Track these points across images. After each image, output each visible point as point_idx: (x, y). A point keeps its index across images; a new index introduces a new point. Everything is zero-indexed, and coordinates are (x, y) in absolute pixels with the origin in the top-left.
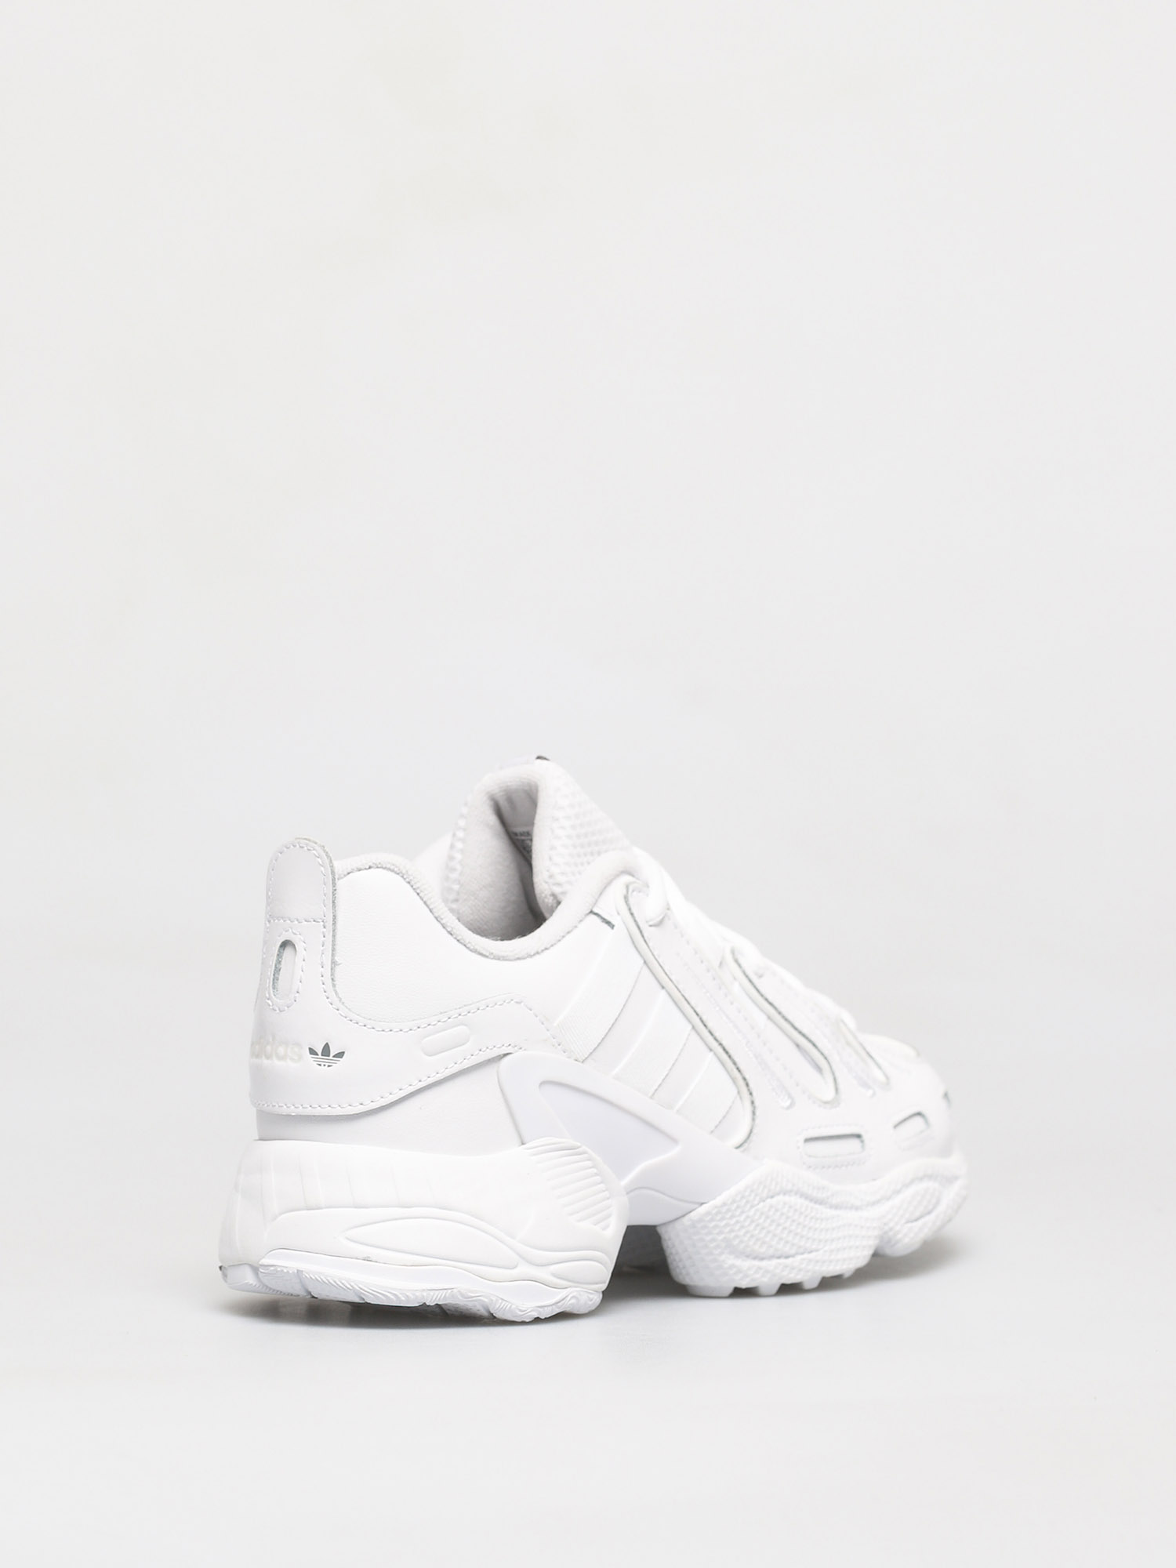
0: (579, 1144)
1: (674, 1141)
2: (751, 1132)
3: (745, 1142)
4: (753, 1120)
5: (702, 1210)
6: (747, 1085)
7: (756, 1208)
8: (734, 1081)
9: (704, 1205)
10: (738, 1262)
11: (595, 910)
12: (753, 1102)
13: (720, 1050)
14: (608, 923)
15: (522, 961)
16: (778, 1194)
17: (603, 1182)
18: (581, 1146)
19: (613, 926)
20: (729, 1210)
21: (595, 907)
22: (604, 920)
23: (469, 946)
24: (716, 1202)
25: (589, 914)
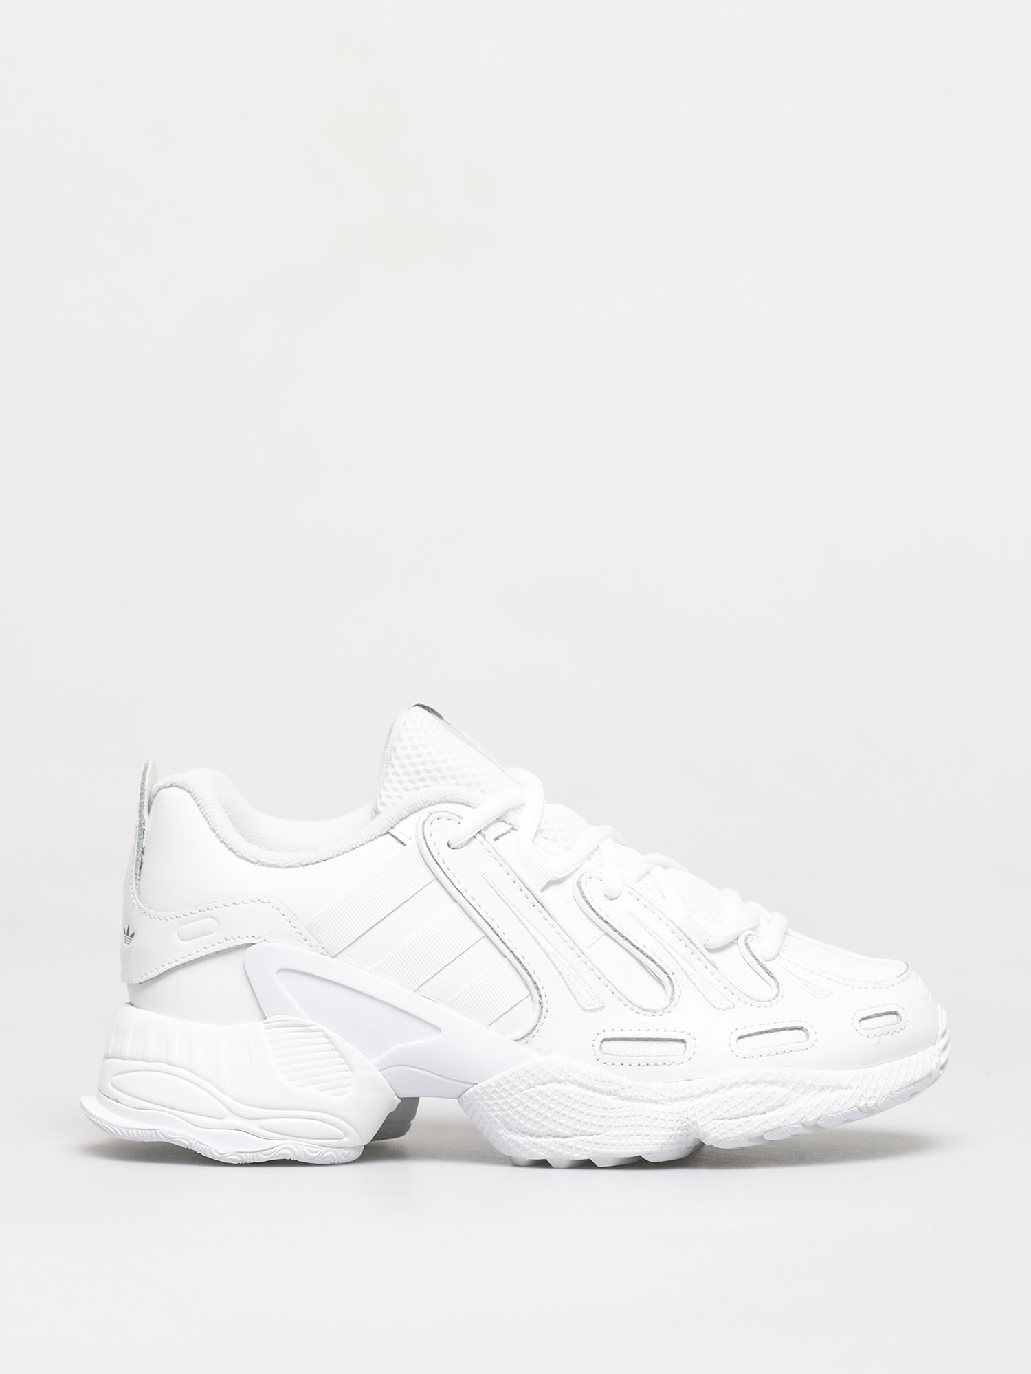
0: (314, 1023)
1: (439, 1030)
2: (535, 1028)
3: (527, 1035)
4: (539, 1018)
5: (472, 1090)
6: (537, 987)
7: (523, 1092)
8: (526, 985)
9: (475, 1086)
10: (515, 1137)
11: (392, 831)
12: (541, 1004)
13: (510, 956)
14: (403, 843)
15: (292, 870)
16: (549, 1082)
17: (342, 1057)
18: (315, 1025)
19: (405, 845)
20: (495, 1092)
21: (392, 829)
22: (399, 841)
23: (238, 853)
24: (483, 1084)
25: (385, 834)
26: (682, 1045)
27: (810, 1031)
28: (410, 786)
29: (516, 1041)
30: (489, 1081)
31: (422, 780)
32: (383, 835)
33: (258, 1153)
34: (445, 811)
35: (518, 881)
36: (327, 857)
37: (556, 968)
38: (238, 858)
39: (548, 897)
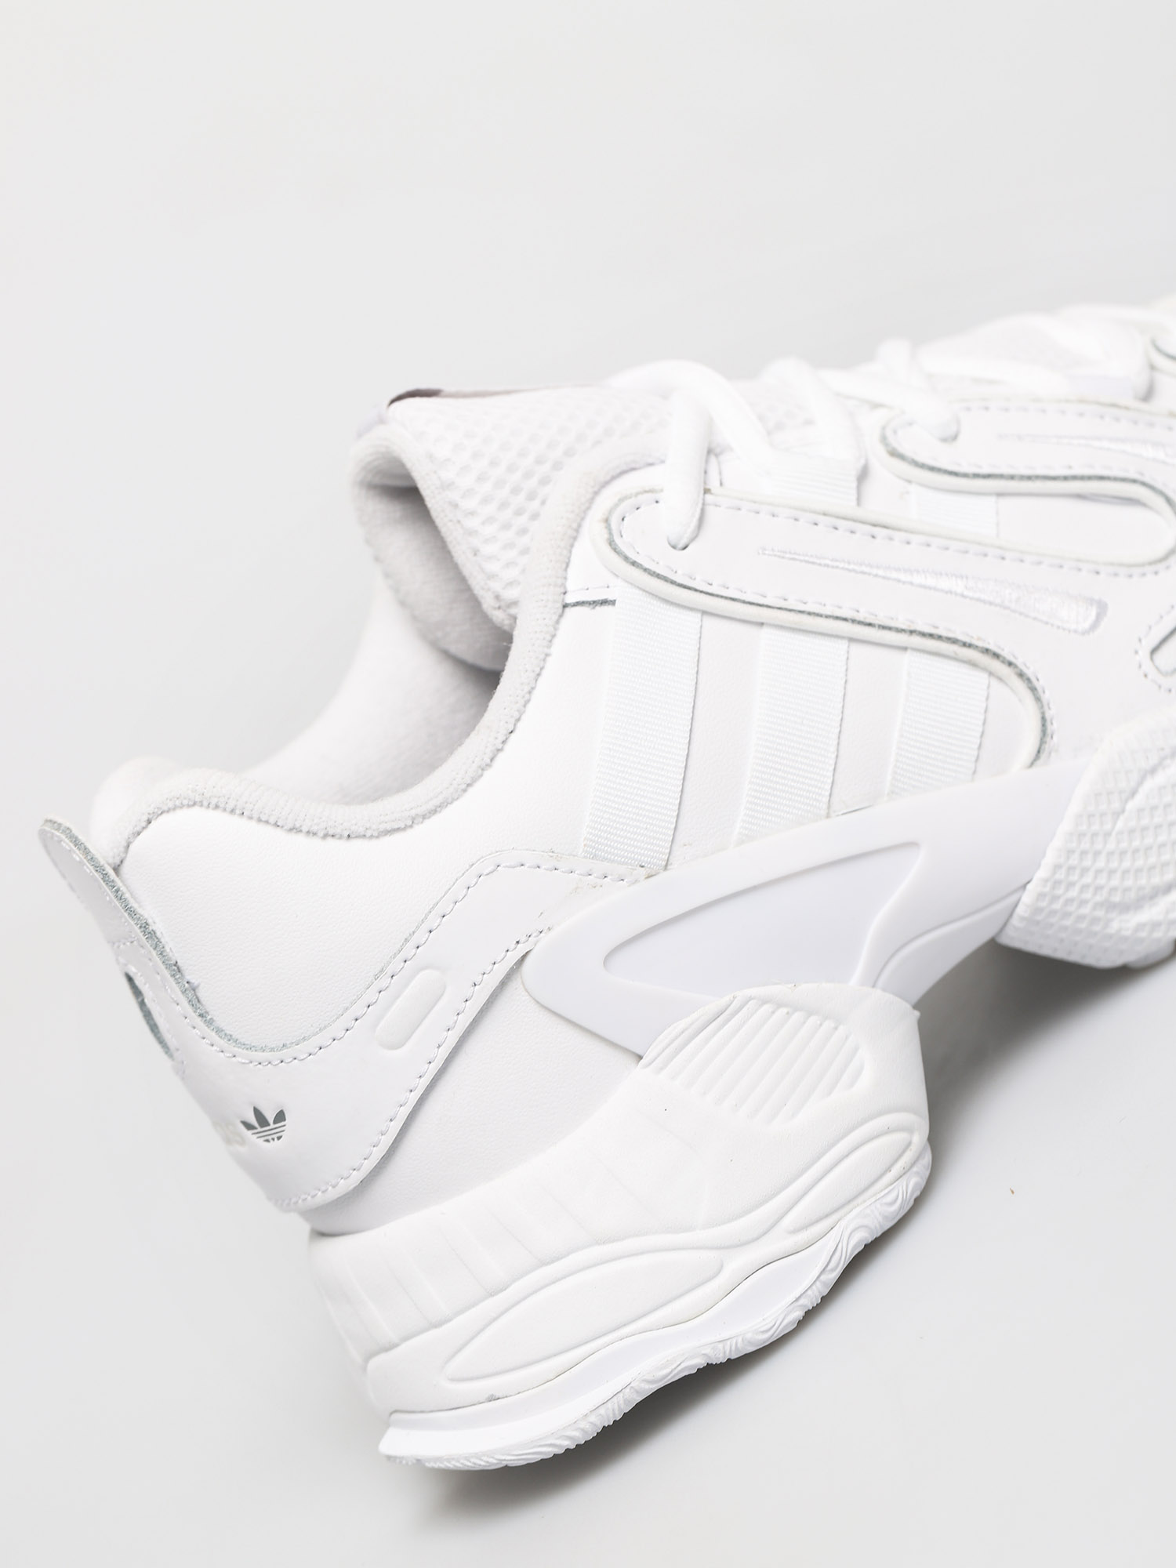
0: (726, 999)
1: (912, 845)
2: (1043, 719)
3: (1042, 742)
4: (1038, 699)
5: (1027, 898)
6: (996, 656)
7: (1114, 833)
8: (973, 664)
9: (1029, 887)
11: (569, 599)
12: (1021, 675)
13: (916, 641)
14: (604, 602)
15: (478, 786)
16: (1140, 783)
17: (810, 1014)
18: (734, 998)
19: (613, 603)
20: (1071, 869)
21: (567, 595)
22: (594, 604)
23: (368, 834)
24: (1041, 874)
25: (563, 612)
28: (523, 520)
29: (1032, 764)
30: (1049, 859)
31: (531, 497)
32: (561, 616)
33: (822, 1277)
34: (621, 500)
35: (821, 519)
36: (513, 720)
37: (991, 603)
38: (374, 842)
39: (877, 505)
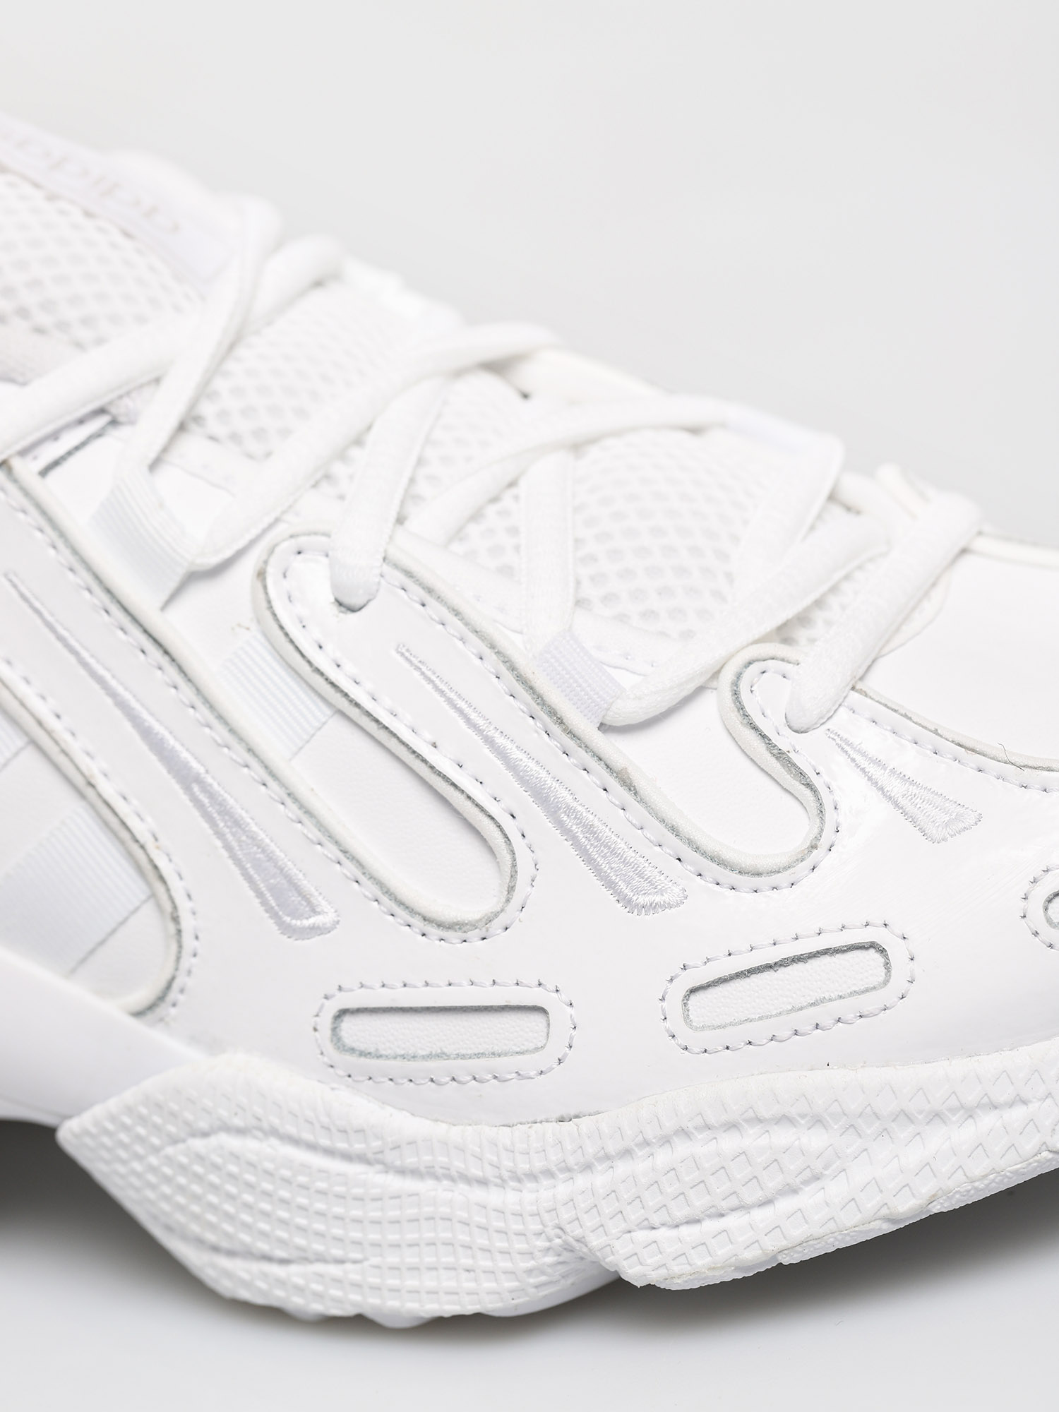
7: (163, 1152)
8: (140, 870)
26: (537, 1019)
27: (897, 952)
29: (134, 1016)
30: (113, 1104)
39: (178, 626)
